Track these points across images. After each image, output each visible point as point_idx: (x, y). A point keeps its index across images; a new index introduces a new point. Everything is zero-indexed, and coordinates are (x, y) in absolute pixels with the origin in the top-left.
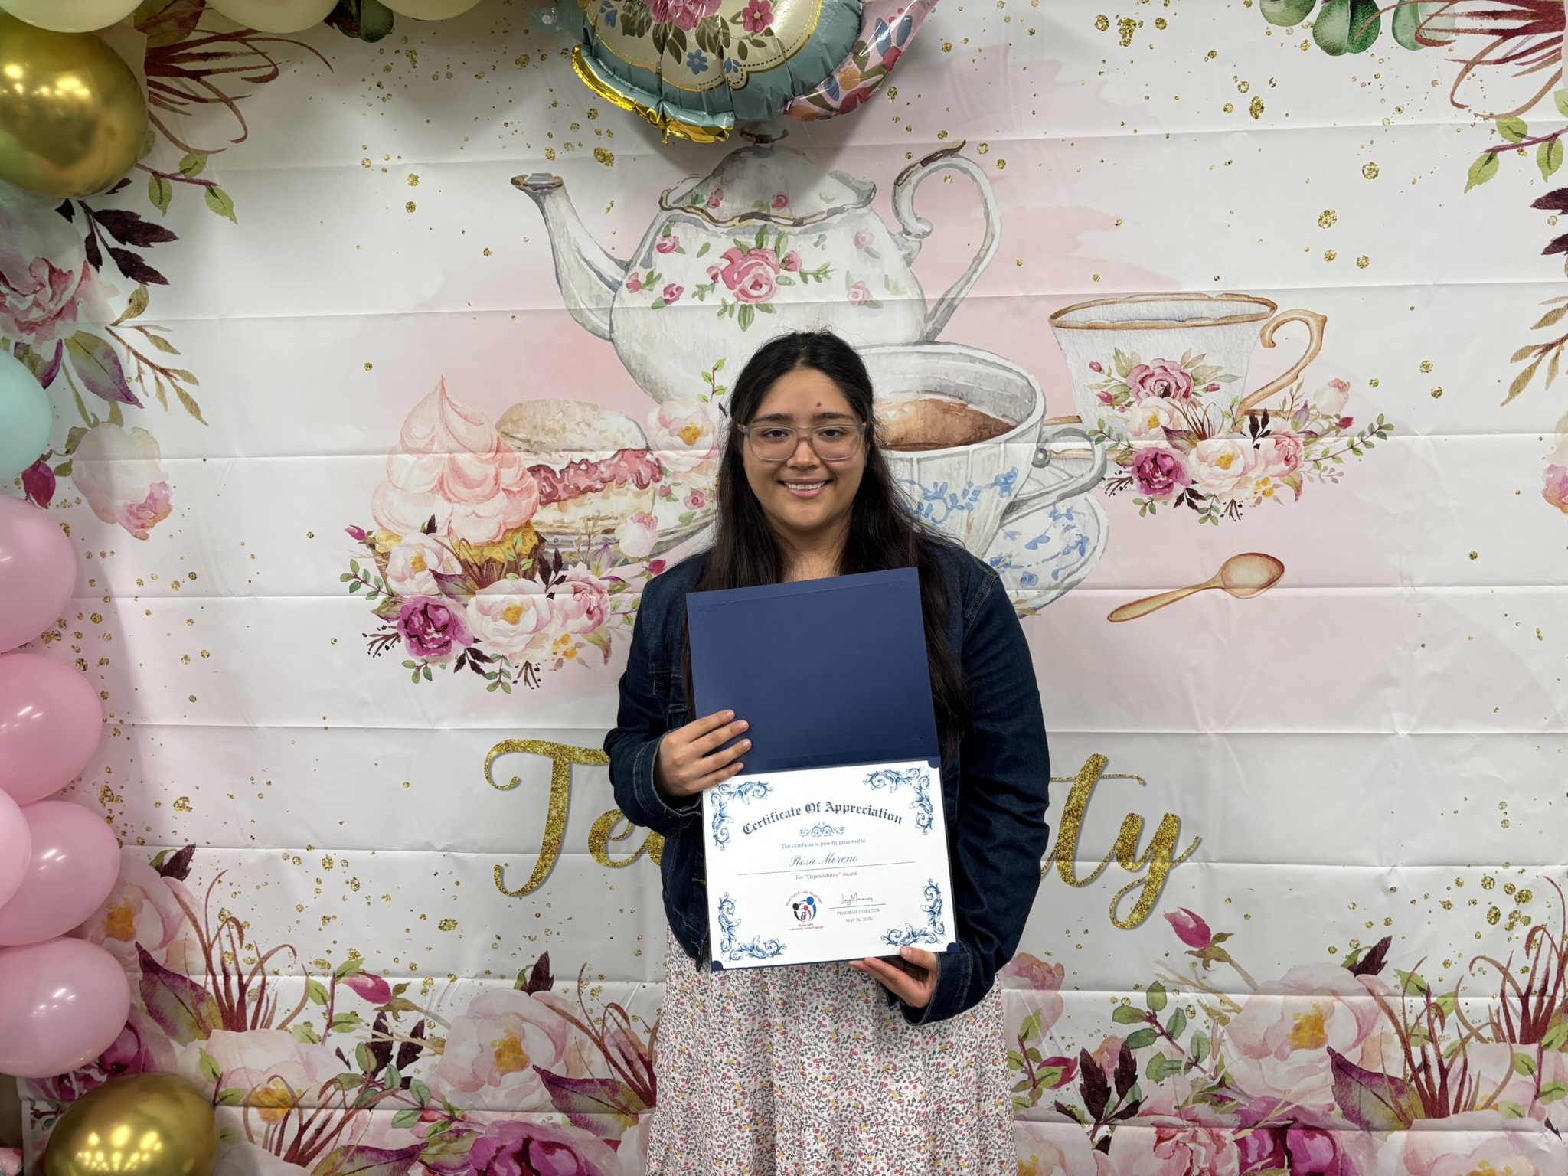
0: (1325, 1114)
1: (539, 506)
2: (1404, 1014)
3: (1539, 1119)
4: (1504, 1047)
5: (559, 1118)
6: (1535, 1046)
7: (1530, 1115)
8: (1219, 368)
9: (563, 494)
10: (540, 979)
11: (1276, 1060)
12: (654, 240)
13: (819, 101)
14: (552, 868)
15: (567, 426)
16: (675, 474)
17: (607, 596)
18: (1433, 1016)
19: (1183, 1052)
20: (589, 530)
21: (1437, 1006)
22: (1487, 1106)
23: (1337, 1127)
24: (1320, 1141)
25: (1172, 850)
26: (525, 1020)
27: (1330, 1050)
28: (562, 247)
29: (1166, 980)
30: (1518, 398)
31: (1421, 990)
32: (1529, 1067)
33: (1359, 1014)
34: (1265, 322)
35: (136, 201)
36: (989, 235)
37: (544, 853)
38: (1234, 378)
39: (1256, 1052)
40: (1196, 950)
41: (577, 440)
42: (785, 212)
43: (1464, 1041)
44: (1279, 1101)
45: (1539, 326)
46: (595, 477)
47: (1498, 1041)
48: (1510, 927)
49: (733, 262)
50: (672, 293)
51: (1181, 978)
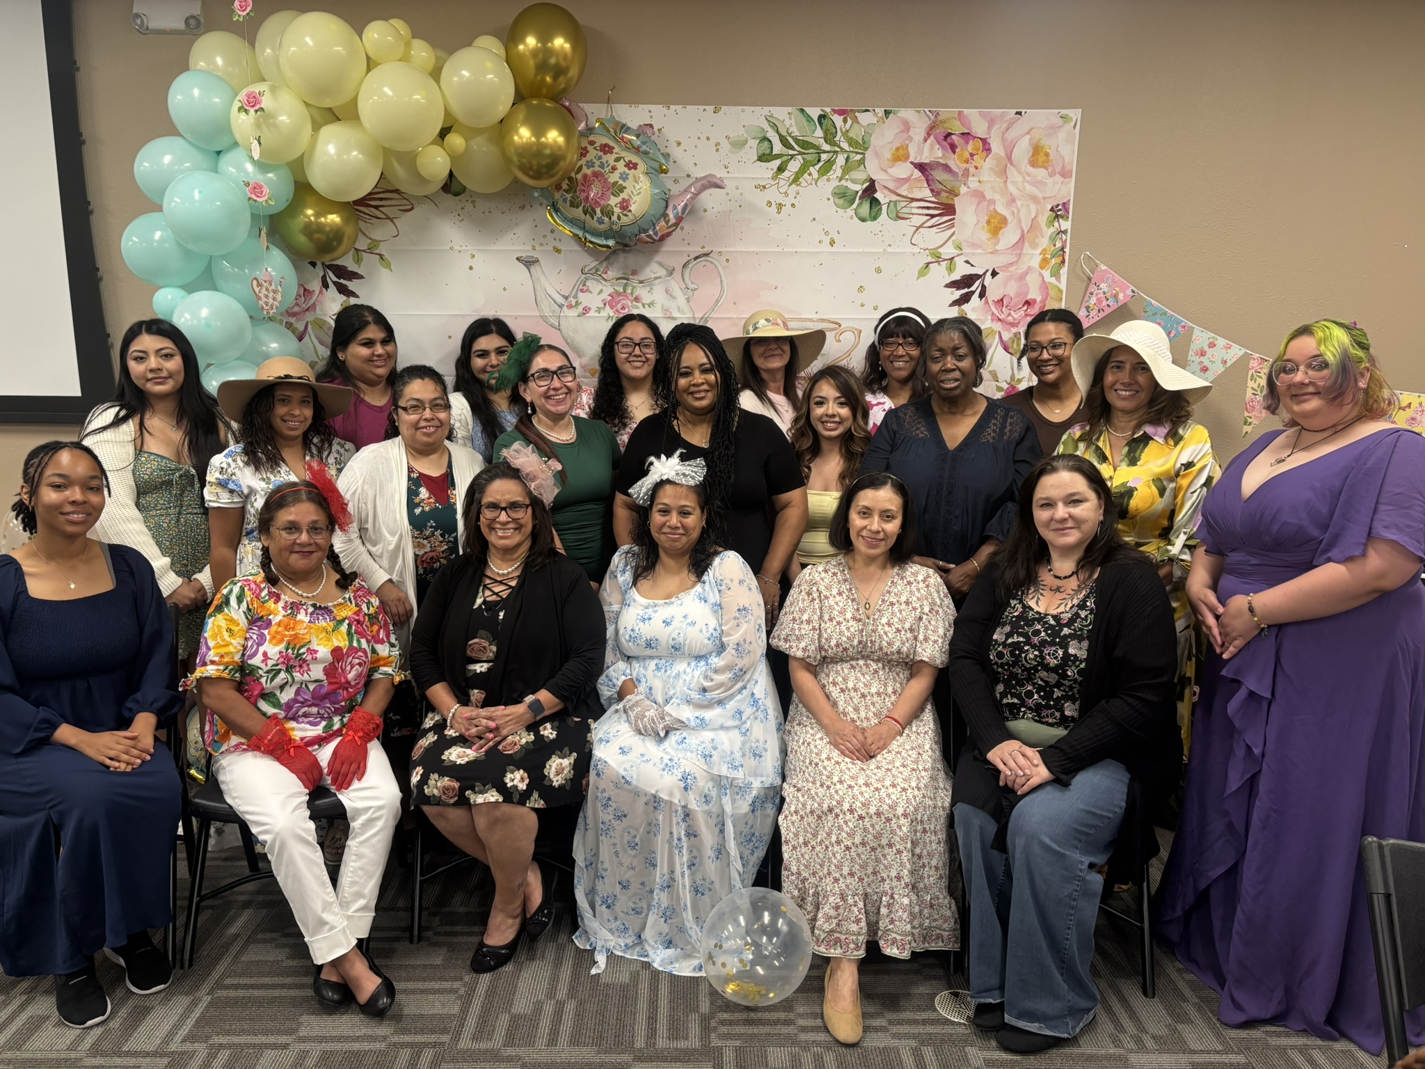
12: (579, 287)
13: (649, 236)
28: (538, 288)
34: (837, 331)
35: (348, 263)
36: (722, 290)
42: (636, 277)
49: (613, 297)
50: (586, 310)
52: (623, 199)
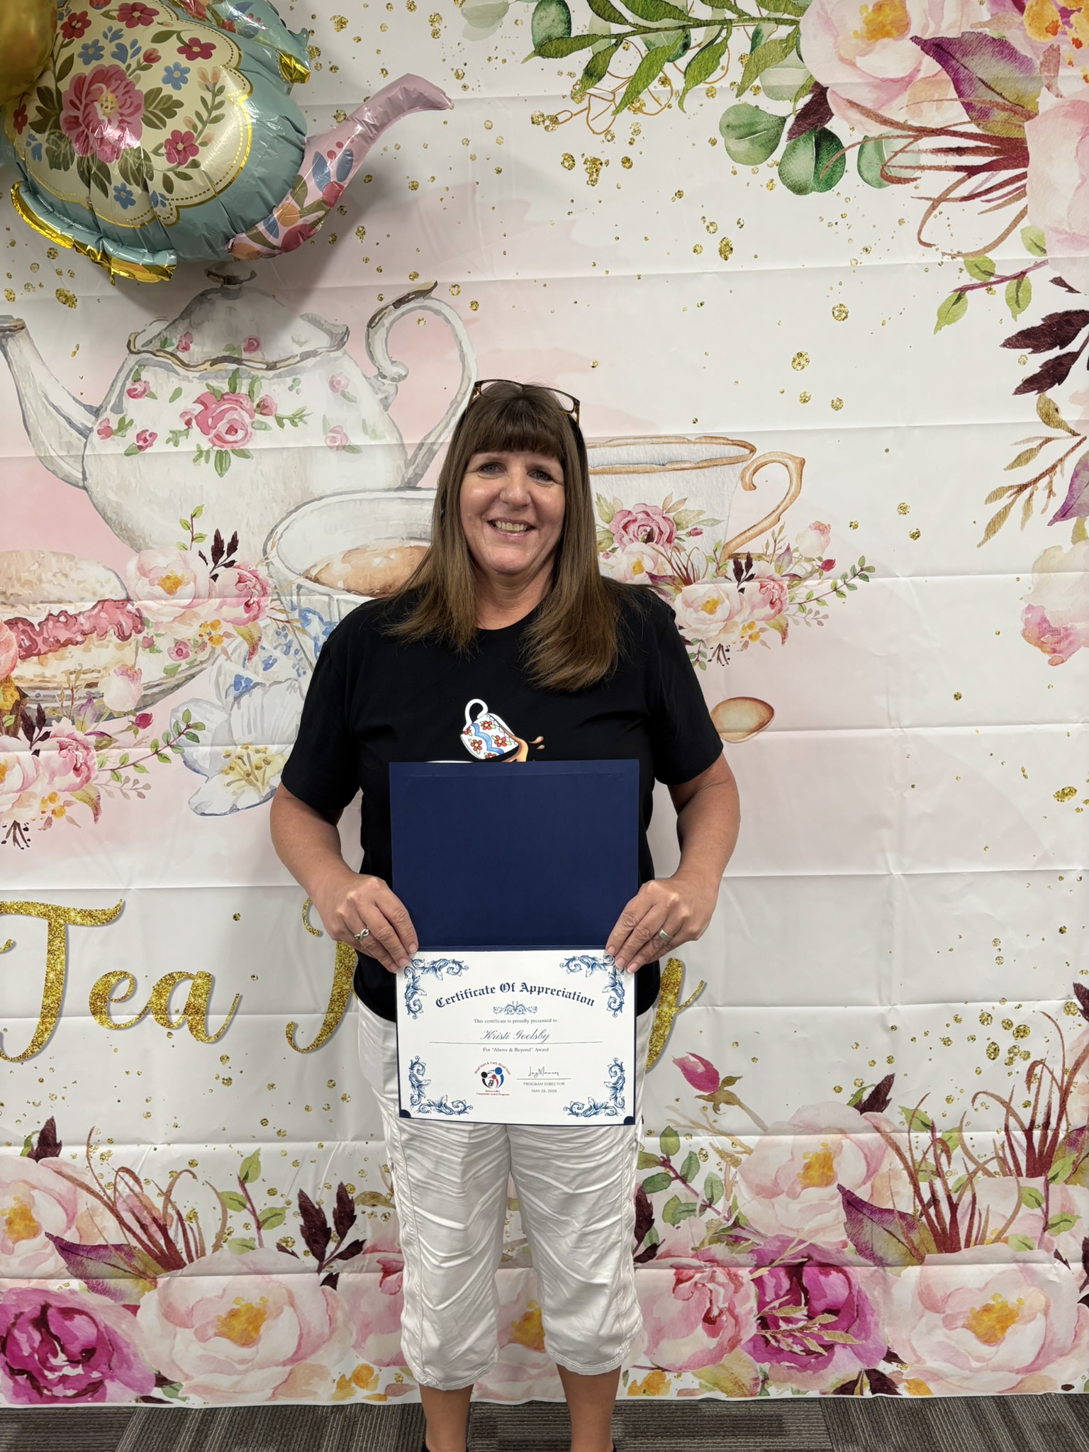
0: (838, 1251)
1: (19, 660)
2: (911, 1149)
3: (1048, 1250)
4: (1011, 1180)
5: (76, 1284)
6: (1041, 1179)
7: (1040, 1247)
8: (701, 512)
9: (43, 648)
10: (47, 1144)
11: (788, 1199)
12: (124, 385)
13: (259, 238)
14: (53, 1032)
15: (43, 577)
16: (157, 624)
17: (93, 752)
18: (939, 1152)
19: (697, 1195)
20: (72, 684)
21: (942, 1141)
22: (997, 1239)
23: (850, 1264)
24: (835, 1277)
25: (677, 995)
26: (34, 1188)
27: (840, 1188)
28: (28, 391)
29: (678, 1125)
30: (994, 538)
31: (926, 1126)
32: (1036, 1200)
33: (866, 1151)
34: (745, 464)
36: (466, 378)
37: (44, 1017)
38: (717, 522)
39: (768, 1192)
40: (706, 1094)
41: (56, 592)
42: (257, 355)
43: (971, 1176)
44: (793, 1240)
45: (1012, 466)
46: (75, 629)
47: (1005, 1175)
48: (1010, 1062)
49: (206, 407)
50: (145, 439)
51: (692, 1122)
52: (175, 134)
